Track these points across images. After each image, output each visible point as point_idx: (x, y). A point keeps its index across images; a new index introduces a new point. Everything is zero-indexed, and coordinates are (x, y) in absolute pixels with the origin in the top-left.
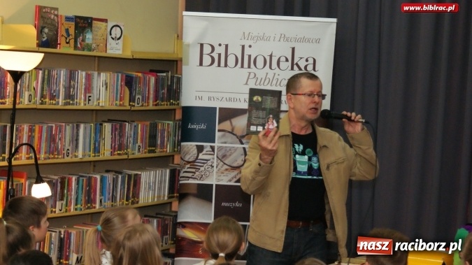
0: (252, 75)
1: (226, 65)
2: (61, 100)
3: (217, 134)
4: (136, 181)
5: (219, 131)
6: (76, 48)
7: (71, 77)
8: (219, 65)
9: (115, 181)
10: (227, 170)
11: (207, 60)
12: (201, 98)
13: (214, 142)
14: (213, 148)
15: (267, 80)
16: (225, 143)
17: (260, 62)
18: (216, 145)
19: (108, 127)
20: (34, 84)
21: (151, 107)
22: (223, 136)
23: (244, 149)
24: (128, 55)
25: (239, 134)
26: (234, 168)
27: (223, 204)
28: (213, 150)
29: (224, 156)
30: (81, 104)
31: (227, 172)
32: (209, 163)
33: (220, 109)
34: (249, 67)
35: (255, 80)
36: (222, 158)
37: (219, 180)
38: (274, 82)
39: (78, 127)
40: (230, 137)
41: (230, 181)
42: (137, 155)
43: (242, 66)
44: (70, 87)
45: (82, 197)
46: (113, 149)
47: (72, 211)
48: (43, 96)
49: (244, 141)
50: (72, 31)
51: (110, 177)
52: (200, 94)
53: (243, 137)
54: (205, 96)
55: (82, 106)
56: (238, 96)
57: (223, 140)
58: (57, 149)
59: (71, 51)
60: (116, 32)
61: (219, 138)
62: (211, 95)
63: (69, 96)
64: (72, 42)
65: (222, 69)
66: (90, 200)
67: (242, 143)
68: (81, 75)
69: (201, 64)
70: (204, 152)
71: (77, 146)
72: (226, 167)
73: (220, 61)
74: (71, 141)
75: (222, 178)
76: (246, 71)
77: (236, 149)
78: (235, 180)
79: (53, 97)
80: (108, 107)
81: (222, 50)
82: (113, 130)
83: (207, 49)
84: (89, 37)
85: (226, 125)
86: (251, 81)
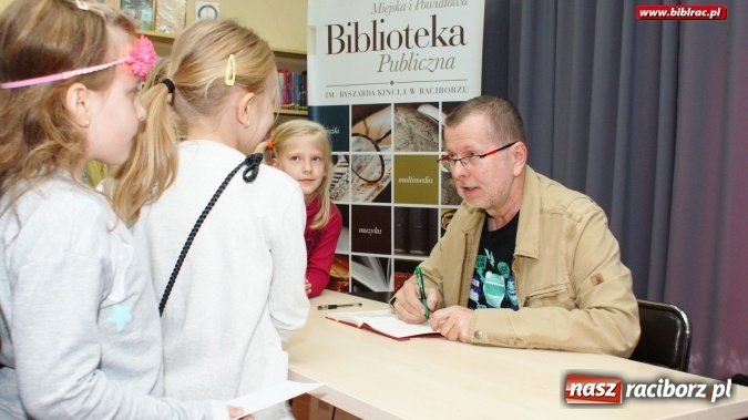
0: (386, 58)
1: (357, 50)
3: (352, 140)
5: (353, 135)
8: (349, 51)
10: (362, 185)
11: (336, 45)
12: (332, 95)
13: (348, 150)
14: (347, 157)
15: (404, 63)
16: (360, 150)
17: (395, 40)
18: (351, 153)
22: (358, 141)
23: (381, 156)
25: (374, 137)
26: (371, 183)
27: (361, 230)
28: (348, 162)
29: (359, 168)
31: (362, 189)
32: (344, 177)
33: (354, 106)
34: (382, 48)
35: (389, 65)
36: (357, 170)
37: (355, 200)
38: (413, 65)
40: (365, 143)
41: (367, 200)
43: (375, 49)
49: (380, 146)
52: (331, 90)
53: (379, 141)
54: (337, 91)
56: (371, 88)
57: (358, 147)
61: (354, 145)
62: (343, 89)
65: (353, 55)
67: (378, 150)
69: (330, 52)
70: (339, 164)
72: (362, 182)
73: (351, 45)
75: (358, 196)
76: (379, 53)
77: (372, 158)
78: (372, 198)
83: (336, 32)
85: (360, 127)
86: (386, 67)
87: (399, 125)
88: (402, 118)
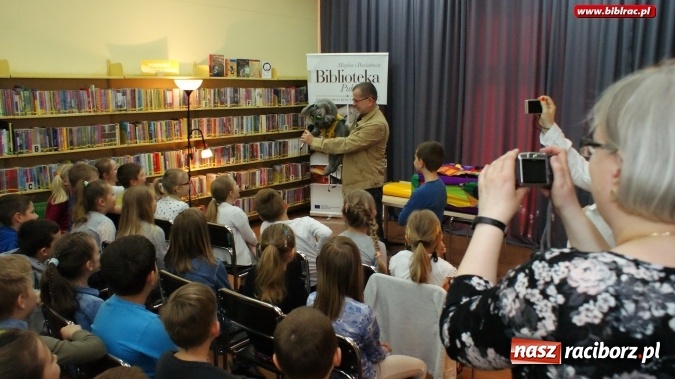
0: (345, 86)
1: (331, 81)
2: (229, 104)
4: (285, 145)
6: (238, 75)
7: (236, 91)
8: (327, 82)
9: (270, 146)
11: (321, 79)
17: (348, 79)
19: (263, 118)
20: (208, 96)
21: (293, 105)
24: (276, 79)
30: (243, 105)
34: (343, 82)
39: (242, 118)
42: (285, 131)
43: (339, 81)
44: (234, 97)
45: (248, 155)
46: (268, 129)
47: (242, 162)
48: (215, 103)
50: (235, 67)
51: (266, 144)
55: (244, 107)
58: (228, 130)
59: (235, 77)
60: (267, 67)
63: (235, 101)
64: (235, 73)
65: (329, 84)
66: (253, 156)
68: (242, 91)
69: (318, 82)
71: (242, 128)
73: (327, 79)
74: (238, 126)
76: (341, 84)
79: (222, 103)
80: (262, 106)
81: (327, 73)
82: (268, 119)
83: (320, 73)
84: (247, 70)
86: (345, 89)
87: (351, 113)
88: (352, 110)
